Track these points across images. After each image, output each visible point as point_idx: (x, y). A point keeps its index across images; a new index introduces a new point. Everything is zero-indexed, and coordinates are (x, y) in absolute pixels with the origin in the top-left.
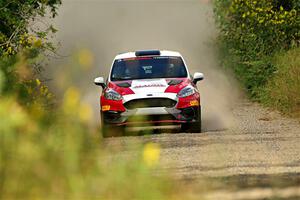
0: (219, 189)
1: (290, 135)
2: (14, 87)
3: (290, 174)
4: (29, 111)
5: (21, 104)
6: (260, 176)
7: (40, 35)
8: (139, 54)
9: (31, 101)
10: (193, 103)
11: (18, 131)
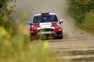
0: (67, 55)
1: (89, 38)
2: (3, 24)
3: (89, 51)
4: (8, 31)
5: (5, 29)
6: (80, 51)
7: (11, 8)
8: (42, 14)
9: (8, 28)
10: (60, 30)
11: (4, 37)
